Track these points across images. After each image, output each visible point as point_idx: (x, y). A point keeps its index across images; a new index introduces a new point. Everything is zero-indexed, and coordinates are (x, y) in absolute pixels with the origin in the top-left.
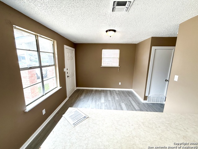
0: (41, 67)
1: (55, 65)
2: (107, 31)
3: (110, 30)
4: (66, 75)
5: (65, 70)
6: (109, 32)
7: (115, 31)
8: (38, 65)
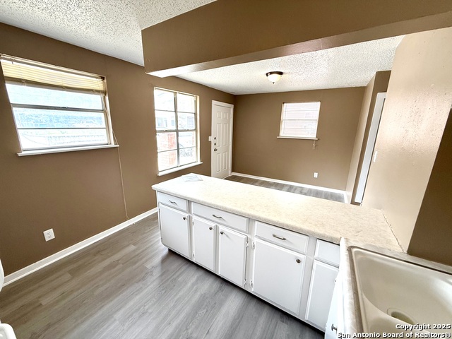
0: (177, 131)
1: (196, 130)
2: (267, 75)
3: (271, 73)
4: (213, 147)
5: (211, 139)
6: (270, 76)
7: (281, 73)
8: (174, 128)
